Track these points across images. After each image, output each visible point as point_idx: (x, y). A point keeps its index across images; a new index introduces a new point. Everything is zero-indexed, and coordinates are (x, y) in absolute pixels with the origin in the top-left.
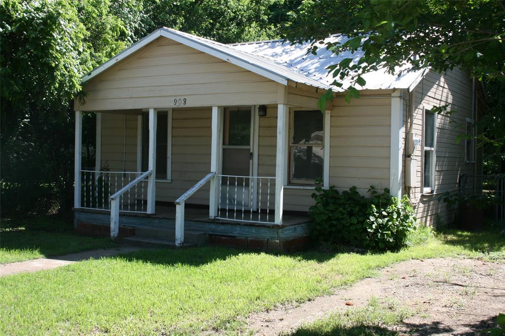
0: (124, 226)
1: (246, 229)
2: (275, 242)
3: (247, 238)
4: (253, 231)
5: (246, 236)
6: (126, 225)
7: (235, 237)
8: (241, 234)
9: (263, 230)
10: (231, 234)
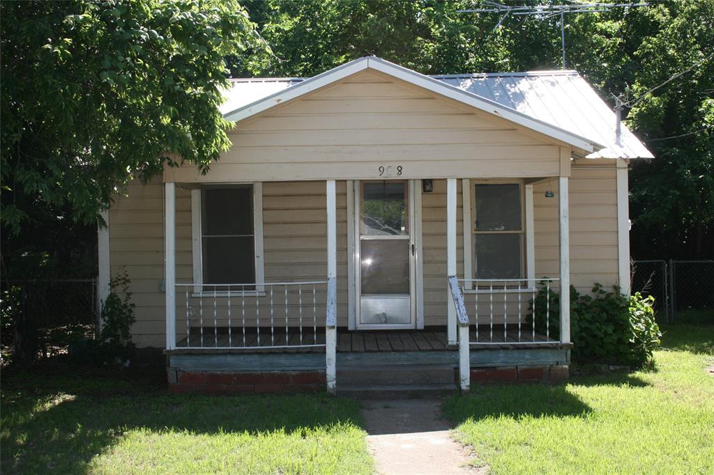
0: (282, 371)
1: (516, 354)
2: (562, 368)
3: (517, 367)
4: (528, 357)
5: (516, 364)
6: (286, 368)
7: (495, 367)
8: (506, 362)
9: (542, 353)
10: (488, 365)
